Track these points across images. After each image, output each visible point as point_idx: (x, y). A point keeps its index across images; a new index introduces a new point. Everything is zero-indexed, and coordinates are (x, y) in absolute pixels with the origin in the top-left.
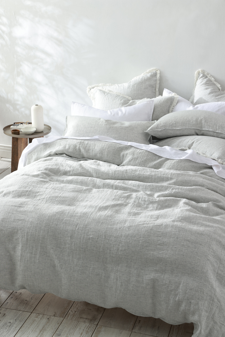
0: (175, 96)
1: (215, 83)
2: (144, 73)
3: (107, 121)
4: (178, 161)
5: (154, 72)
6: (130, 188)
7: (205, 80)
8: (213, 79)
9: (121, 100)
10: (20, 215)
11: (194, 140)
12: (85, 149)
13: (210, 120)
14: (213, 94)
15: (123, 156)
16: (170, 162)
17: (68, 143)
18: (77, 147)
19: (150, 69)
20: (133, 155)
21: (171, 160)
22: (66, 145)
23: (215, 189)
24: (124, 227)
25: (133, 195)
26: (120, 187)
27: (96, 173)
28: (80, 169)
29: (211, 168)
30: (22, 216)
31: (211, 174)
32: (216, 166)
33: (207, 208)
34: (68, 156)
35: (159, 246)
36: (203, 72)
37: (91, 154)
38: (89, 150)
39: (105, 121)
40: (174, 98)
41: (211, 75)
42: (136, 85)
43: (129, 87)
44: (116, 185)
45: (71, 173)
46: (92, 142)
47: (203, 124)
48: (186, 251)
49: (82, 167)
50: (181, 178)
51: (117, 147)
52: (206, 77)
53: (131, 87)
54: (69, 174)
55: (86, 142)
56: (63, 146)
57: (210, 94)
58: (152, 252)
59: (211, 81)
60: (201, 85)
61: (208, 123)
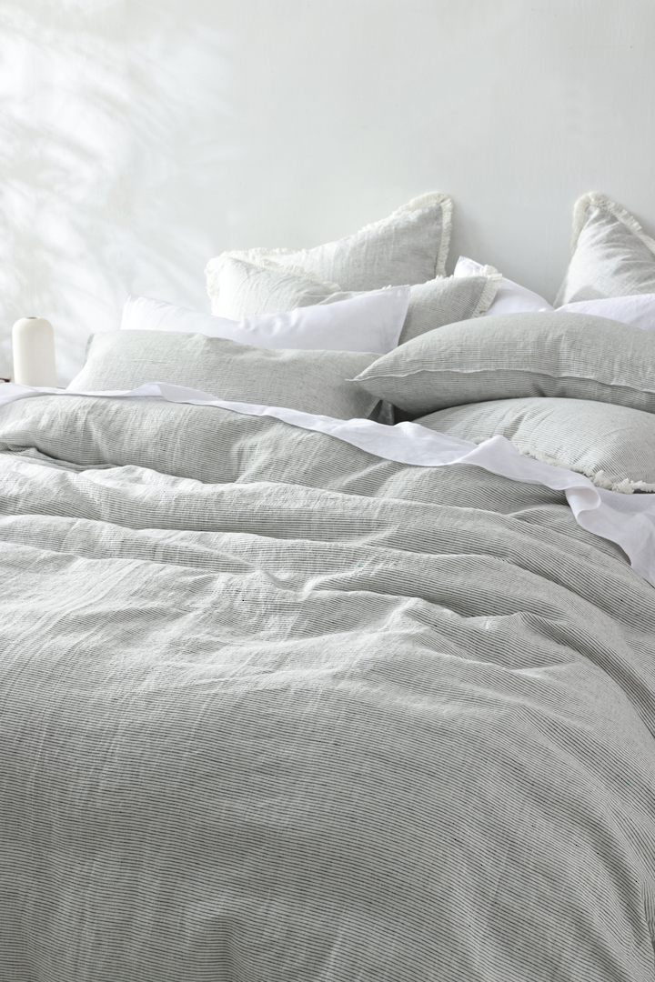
0: (489, 277)
1: (643, 237)
2: (400, 209)
3: (211, 340)
5: (434, 205)
6: (218, 558)
7: (609, 228)
8: (636, 224)
11: (525, 410)
12: (105, 428)
14: (628, 274)
15: (240, 454)
16: (408, 477)
17: (49, 408)
18: (80, 423)
19: (420, 197)
21: (412, 469)
22: (41, 415)
23: (548, 566)
24: (134, 694)
25: (217, 582)
26: (181, 553)
27: (112, 507)
28: (55, 490)
29: (561, 500)
31: (558, 520)
32: (582, 492)
33: (498, 633)
34: (42, 455)
35: (257, 778)
37: (126, 448)
38: (119, 433)
39: (204, 342)
40: (485, 283)
41: (630, 214)
42: (365, 247)
43: (340, 253)
44: (168, 546)
45: (20, 504)
46: (136, 406)
47: (564, 356)
48: (367, 799)
49: (66, 484)
50: (418, 520)
51: (221, 421)
52: (614, 219)
53: (347, 254)
54: (12, 509)
55: (115, 405)
57: (618, 271)
58: (226, 803)
59: (627, 231)
60: (593, 245)
61: (581, 350)
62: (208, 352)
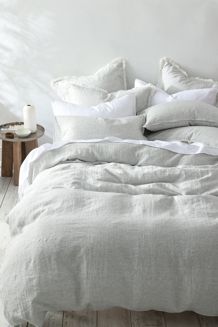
0: (151, 87)
1: (180, 70)
2: (110, 63)
4: (195, 156)
5: (120, 62)
7: (171, 68)
8: (178, 66)
9: (100, 95)
10: (78, 232)
11: (193, 131)
12: (98, 152)
13: (202, 110)
14: (183, 82)
15: (138, 155)
16: (187, 158)
17: (78, 148)
18: (90, 151)
19: (116, 60)
20: (149, 153)
21: (187, 155)
22: (77, 150)
30: (81, 233)
34: (81, 161)
36: (168, 60)
38: (102, 153)
39: (104, 121)
40: (151, 89)
41: (175, 63)
42: (106, 77)
43: (99, 79)
46: (104, 145)
47: (196, 115)
51: (131, 147)
52: (171, 65)
53: (102, 79)
55: (97, 145)
56: (74, 151)
57: (180, 81)
59: (176, 68)
60: (169, 73)
61: (200, 113)
62: (107, 124)
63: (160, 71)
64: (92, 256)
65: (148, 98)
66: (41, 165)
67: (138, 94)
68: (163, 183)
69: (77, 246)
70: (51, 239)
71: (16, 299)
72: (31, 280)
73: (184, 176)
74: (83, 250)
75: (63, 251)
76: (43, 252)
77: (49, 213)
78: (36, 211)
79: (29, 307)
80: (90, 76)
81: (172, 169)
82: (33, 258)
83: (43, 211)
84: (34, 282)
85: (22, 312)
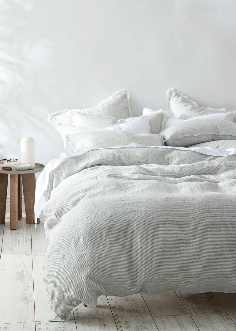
0: (163, 112)
2: (113, 95)
4: (228, 157)
5: (124, 93)
7: (180, 98)
8: (186, 97)
9: (109, 120)
10: (128, 208)
11: (218, 144)
12: (125, 156)
13: (224, 125)
14: (195, 110)
15: (168, 159)
16: (221, 159)
18: (117, 156)
19: (119, 91)
21: (221, 157)
22: (102, 155)
30: (131, 208)
36: (175, 91)
38: (129, 157)
40: (164, 114)
41: (184, 94)
42: (111, 107)
46: (130, 150)
47: (219, 129)
52: (179, 96)
53: (107, 109)
55: (123, 150)
56: (99, 156)
57: (192, 110)
59: (185, 99)
60: (178, 103)
61: (223, 127)
62: (128, 135)
63: (167, 102)
64: (146, 229)
65: (161, 123)
66: (63, 173)
67: (150, 118)
68: (203, 175)
69: (129, 220)
70: (99, 215)
71: (67, 278)
72: (82, 256)
73: (224, 167)
74: (134, 224)
75: (113, 225)
76: (92, 228)
77: (91, 196)
78: (75, 198)
79: (83, 283)
80: (93, 108)
81: (210, 162)
82: (82, 235)
83: (84, 196)
84: (87, 258)
85: (75, 290)
